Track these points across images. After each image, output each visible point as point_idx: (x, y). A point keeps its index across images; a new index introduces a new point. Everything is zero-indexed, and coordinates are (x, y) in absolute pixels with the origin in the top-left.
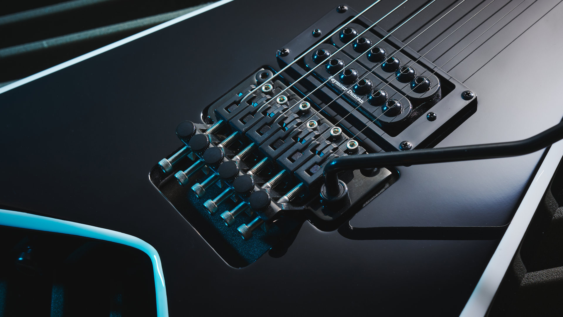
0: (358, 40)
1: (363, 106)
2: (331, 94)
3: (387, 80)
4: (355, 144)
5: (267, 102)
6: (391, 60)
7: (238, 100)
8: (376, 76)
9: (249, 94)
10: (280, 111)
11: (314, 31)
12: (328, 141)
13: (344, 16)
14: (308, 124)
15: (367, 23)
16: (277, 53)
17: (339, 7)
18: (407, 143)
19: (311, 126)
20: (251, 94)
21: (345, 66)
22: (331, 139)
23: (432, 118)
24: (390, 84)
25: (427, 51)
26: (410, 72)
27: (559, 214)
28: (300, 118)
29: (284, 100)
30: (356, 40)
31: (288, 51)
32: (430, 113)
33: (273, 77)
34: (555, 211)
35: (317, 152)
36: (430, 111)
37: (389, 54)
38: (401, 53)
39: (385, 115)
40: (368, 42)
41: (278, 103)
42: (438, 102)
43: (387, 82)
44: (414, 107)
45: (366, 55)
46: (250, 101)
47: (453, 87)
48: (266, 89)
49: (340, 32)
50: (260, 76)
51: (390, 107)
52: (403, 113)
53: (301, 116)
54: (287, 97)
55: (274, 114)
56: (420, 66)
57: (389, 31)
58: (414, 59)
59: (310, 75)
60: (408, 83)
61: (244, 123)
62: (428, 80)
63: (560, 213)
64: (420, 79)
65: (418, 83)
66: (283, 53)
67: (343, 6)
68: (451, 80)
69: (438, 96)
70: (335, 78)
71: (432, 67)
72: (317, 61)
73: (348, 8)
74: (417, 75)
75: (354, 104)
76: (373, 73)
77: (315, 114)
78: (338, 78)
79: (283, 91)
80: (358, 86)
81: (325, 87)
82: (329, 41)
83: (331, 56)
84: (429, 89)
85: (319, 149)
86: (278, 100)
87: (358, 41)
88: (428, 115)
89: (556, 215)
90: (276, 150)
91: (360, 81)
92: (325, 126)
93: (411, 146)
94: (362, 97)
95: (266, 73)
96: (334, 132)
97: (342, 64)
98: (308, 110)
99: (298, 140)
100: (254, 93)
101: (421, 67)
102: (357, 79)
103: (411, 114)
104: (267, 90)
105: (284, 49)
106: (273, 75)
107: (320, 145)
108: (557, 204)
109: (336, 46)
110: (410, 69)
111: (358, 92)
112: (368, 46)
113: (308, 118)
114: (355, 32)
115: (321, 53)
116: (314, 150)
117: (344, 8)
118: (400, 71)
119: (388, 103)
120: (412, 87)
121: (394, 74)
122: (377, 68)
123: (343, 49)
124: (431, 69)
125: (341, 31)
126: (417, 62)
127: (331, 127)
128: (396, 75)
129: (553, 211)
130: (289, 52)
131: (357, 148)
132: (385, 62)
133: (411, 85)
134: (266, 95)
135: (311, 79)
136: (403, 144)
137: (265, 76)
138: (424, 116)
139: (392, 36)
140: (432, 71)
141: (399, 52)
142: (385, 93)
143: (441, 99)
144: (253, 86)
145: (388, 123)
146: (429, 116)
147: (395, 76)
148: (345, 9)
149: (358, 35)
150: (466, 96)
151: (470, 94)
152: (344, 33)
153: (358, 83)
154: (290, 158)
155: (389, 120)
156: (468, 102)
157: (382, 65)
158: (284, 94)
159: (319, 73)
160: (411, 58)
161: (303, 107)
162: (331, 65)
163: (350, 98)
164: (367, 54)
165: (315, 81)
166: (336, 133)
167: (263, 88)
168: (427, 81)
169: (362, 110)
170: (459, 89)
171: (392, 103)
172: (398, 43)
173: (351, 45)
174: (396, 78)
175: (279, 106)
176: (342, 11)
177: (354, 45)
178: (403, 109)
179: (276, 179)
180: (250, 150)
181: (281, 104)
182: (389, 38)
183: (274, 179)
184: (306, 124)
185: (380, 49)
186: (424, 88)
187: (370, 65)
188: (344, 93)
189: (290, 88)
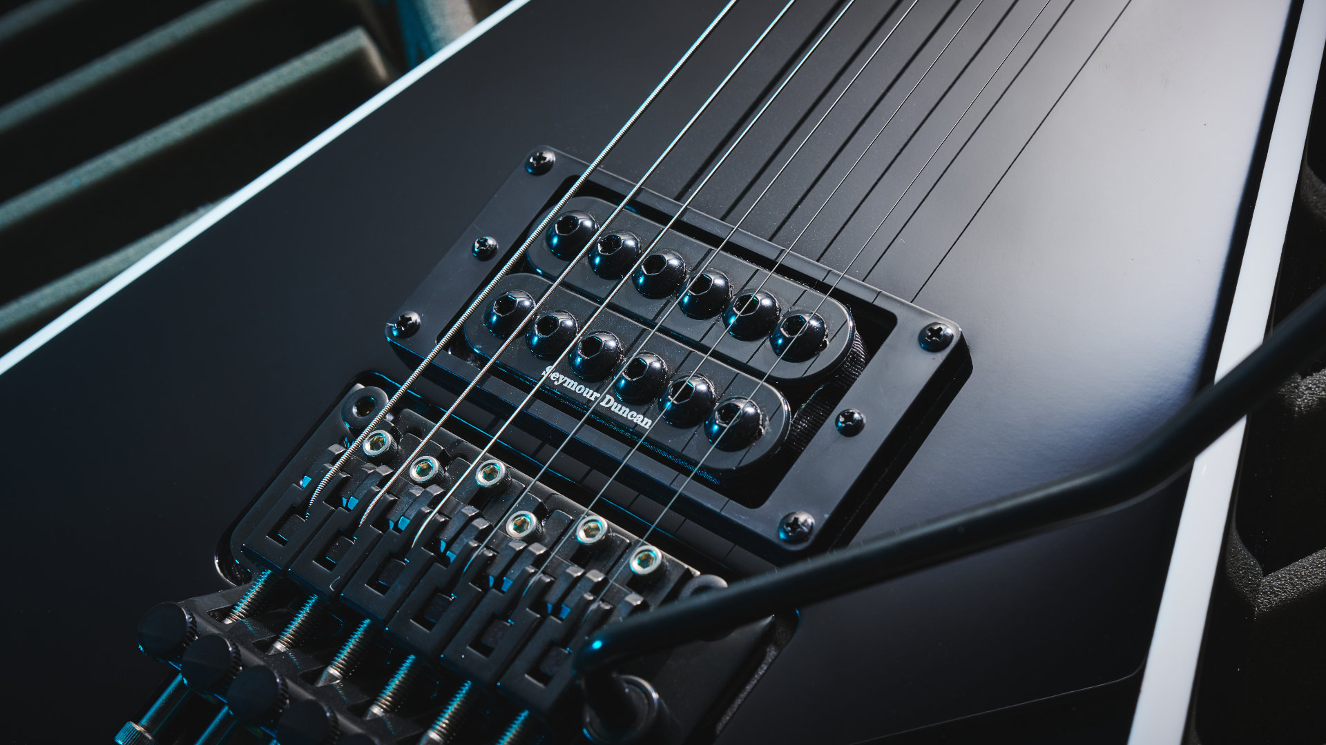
0: (599, 245)
1: (653, 437)
2: (557, 419)
3: (702, 342)
4: (652, 555)
5: (382, 488)
6: (703, 282)
7: (299, 500)
8: (673, 338)
9: (328, 475)
10: (423, 509)
11: (477, 245)
12: (575, 567)
13: (550, 183)
14: (510, 528)
15: (617, 188)
16: (386, 331)
17: (531, 160)
18: (796, 519)
19: (519, 528)
20: (336, 472)
21: (582, 328)
22: (584, 556)
23: (852, 429)
24: (716, 354)
25: (799, 229)
26: (762, 307)
27: (1268, 596)
28: (483, 513)
29: (430, 468)
30: (594, 246)
31: (415, 317)
32: (843, 414)
33: (389, 403)
34: (1255, 591)
35: (550, 606)
36: (840, 407)
37: (694, 265)
38: (728, 255)
39: (719, 448)
40: (631, 243)
41: (415, 483)
42: (860, 374)
43: (705, 349)
44: (794, 407)
45: (630, 282)
46: (335, 493)
47: (889, 321)
48: (375, 446)
49: (547, 234)
50: (355, 410)
51: (728, 424)
52: (767, 433)
53: (484, 508)
54: (438, 458)
55: (409, 521)
56: (785, 279)
57: (680, 197)
58: (767, 263)
59: (489, 377)
60: (762, 340)
61: (330, 566)
62: (817, 319)
63: (1271, 593)
64: (795, 323)
65: (789, 334)
66: (403, 329)
67: (541, 154)
68: (880, 303)
69: (855, 356)
70: (558, 370)
71: (819, 276)
72: (502, 330)
73: (556, 154)
74: (784, 311)
75: (627, 434)
76: (663, 330)
77: (525, 488)
78: (567, 369)
79: (424, 442)
80: (626, 380)
81: (538, 402)
82: (524, 265)
83: (536, 307)
84: (825, 344)
85: (552, 597)
86: (414, 473)
87: (600, 248)
88: (837, 420)
89: (1264, 602)
90: (434, 629)
91: (629, 366)
92: (561, 519)
93: (812, 523)
94: (643, 410)
95: (369, 398)
96: (588, 533)
97: (569, 323)
98: (504, 482)
99: (491, 584)
100: (342, 469)
101: (791, 282)
102: (622, 360)
103: (791, 430)
104: (378, 448)
105: (403, 317)
106: (389, 399)
107: (555, 586)
108: (1258, 568)
109: (545, 275)
110: (759, 298)
111: (631, 397)
112: (632, 255)
113: (507, 507)
114: (588, 224)
115: (507, 305)
116: (538, 605)
117: (545, 158)
118: (734, 309)
119: (720, 413)
120: (777, 350)
121: (718, 321)
122: (670, 313)
123: (565, 280)
124: (819, 281)
125: (548, 230)
126: (777, 272)
127: (578, 514)
128: (727, 324)
129: (1251, 592)
130: (419, 321)
131: (662, 566)
132: (686, 294)
133: (773, 342)
134: (378, 465)
135: (497, 387)
136: (788, 525)
137: (368, 405)
138: (829, 428)
139: (691, 211)
140: (822, 287)
141: (721, 252)
142: (707, 383)
143: (868, 360)
144: (336, 449)
145: (731, 470)
146: (842, 423)
147: (724, 326)
148: (549, 161)
149: (598, 230)
150: (932, 340)
151: (942, 333)
152: (557, 232)
153: (624, 371)
154: (477, 644)
155: (732, 461)
156: (940, 357)
157: (681, 303)
158: (428, 450)
159: (513, 364)
160: (758, 264)
161: (488, 476)
162: (541, 336)
163: (615, 421)
164: (634, 278)
165: (505, 391)
166: (593, 533)
167: (367, 447)
168: (814, 323)
169: (653, 449)
170: (909, 325)
171: (729, 411)
172: (714, 226)
173: (586, 261)
174: (728, 331)
175: (417, 492)
176: (542, 168)
177: (591, 260)
178: (764, 420)
179: (453, 710)
180: (362, 641)
181: (424, 485)
182: (685, 219)
183: (447, 716)
184: (503, 528)
185: (667, 258)
186: (810, 344)
187: (648, 308)
188: (594, 409)
189: (443, 425)
